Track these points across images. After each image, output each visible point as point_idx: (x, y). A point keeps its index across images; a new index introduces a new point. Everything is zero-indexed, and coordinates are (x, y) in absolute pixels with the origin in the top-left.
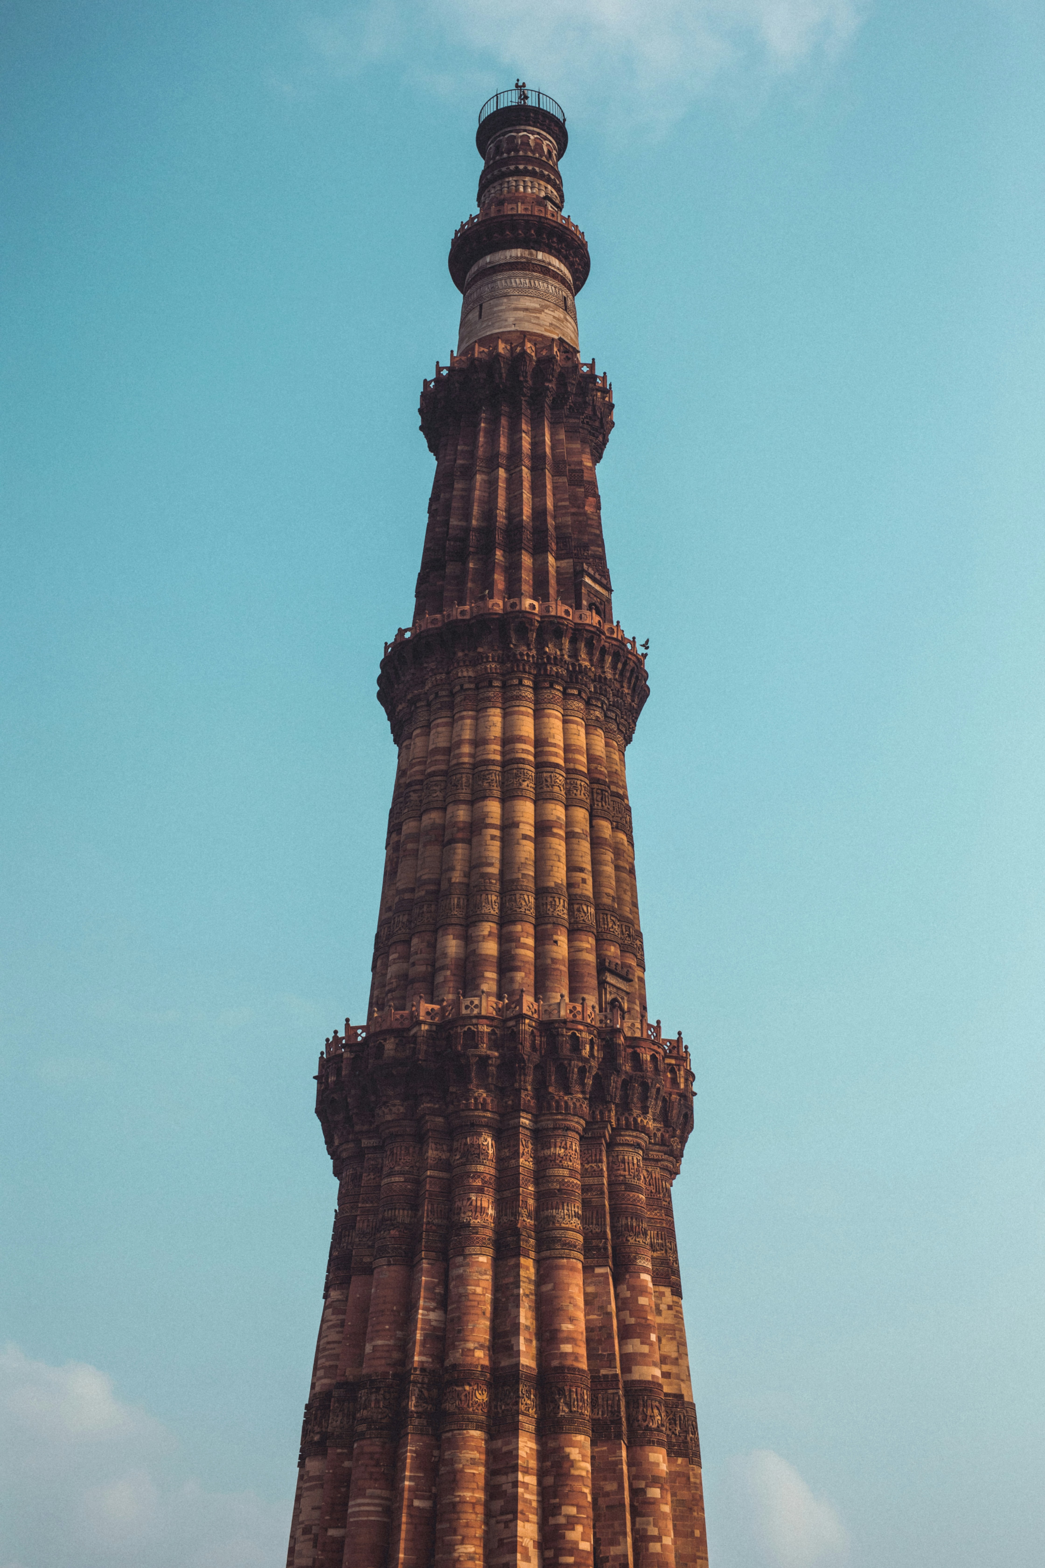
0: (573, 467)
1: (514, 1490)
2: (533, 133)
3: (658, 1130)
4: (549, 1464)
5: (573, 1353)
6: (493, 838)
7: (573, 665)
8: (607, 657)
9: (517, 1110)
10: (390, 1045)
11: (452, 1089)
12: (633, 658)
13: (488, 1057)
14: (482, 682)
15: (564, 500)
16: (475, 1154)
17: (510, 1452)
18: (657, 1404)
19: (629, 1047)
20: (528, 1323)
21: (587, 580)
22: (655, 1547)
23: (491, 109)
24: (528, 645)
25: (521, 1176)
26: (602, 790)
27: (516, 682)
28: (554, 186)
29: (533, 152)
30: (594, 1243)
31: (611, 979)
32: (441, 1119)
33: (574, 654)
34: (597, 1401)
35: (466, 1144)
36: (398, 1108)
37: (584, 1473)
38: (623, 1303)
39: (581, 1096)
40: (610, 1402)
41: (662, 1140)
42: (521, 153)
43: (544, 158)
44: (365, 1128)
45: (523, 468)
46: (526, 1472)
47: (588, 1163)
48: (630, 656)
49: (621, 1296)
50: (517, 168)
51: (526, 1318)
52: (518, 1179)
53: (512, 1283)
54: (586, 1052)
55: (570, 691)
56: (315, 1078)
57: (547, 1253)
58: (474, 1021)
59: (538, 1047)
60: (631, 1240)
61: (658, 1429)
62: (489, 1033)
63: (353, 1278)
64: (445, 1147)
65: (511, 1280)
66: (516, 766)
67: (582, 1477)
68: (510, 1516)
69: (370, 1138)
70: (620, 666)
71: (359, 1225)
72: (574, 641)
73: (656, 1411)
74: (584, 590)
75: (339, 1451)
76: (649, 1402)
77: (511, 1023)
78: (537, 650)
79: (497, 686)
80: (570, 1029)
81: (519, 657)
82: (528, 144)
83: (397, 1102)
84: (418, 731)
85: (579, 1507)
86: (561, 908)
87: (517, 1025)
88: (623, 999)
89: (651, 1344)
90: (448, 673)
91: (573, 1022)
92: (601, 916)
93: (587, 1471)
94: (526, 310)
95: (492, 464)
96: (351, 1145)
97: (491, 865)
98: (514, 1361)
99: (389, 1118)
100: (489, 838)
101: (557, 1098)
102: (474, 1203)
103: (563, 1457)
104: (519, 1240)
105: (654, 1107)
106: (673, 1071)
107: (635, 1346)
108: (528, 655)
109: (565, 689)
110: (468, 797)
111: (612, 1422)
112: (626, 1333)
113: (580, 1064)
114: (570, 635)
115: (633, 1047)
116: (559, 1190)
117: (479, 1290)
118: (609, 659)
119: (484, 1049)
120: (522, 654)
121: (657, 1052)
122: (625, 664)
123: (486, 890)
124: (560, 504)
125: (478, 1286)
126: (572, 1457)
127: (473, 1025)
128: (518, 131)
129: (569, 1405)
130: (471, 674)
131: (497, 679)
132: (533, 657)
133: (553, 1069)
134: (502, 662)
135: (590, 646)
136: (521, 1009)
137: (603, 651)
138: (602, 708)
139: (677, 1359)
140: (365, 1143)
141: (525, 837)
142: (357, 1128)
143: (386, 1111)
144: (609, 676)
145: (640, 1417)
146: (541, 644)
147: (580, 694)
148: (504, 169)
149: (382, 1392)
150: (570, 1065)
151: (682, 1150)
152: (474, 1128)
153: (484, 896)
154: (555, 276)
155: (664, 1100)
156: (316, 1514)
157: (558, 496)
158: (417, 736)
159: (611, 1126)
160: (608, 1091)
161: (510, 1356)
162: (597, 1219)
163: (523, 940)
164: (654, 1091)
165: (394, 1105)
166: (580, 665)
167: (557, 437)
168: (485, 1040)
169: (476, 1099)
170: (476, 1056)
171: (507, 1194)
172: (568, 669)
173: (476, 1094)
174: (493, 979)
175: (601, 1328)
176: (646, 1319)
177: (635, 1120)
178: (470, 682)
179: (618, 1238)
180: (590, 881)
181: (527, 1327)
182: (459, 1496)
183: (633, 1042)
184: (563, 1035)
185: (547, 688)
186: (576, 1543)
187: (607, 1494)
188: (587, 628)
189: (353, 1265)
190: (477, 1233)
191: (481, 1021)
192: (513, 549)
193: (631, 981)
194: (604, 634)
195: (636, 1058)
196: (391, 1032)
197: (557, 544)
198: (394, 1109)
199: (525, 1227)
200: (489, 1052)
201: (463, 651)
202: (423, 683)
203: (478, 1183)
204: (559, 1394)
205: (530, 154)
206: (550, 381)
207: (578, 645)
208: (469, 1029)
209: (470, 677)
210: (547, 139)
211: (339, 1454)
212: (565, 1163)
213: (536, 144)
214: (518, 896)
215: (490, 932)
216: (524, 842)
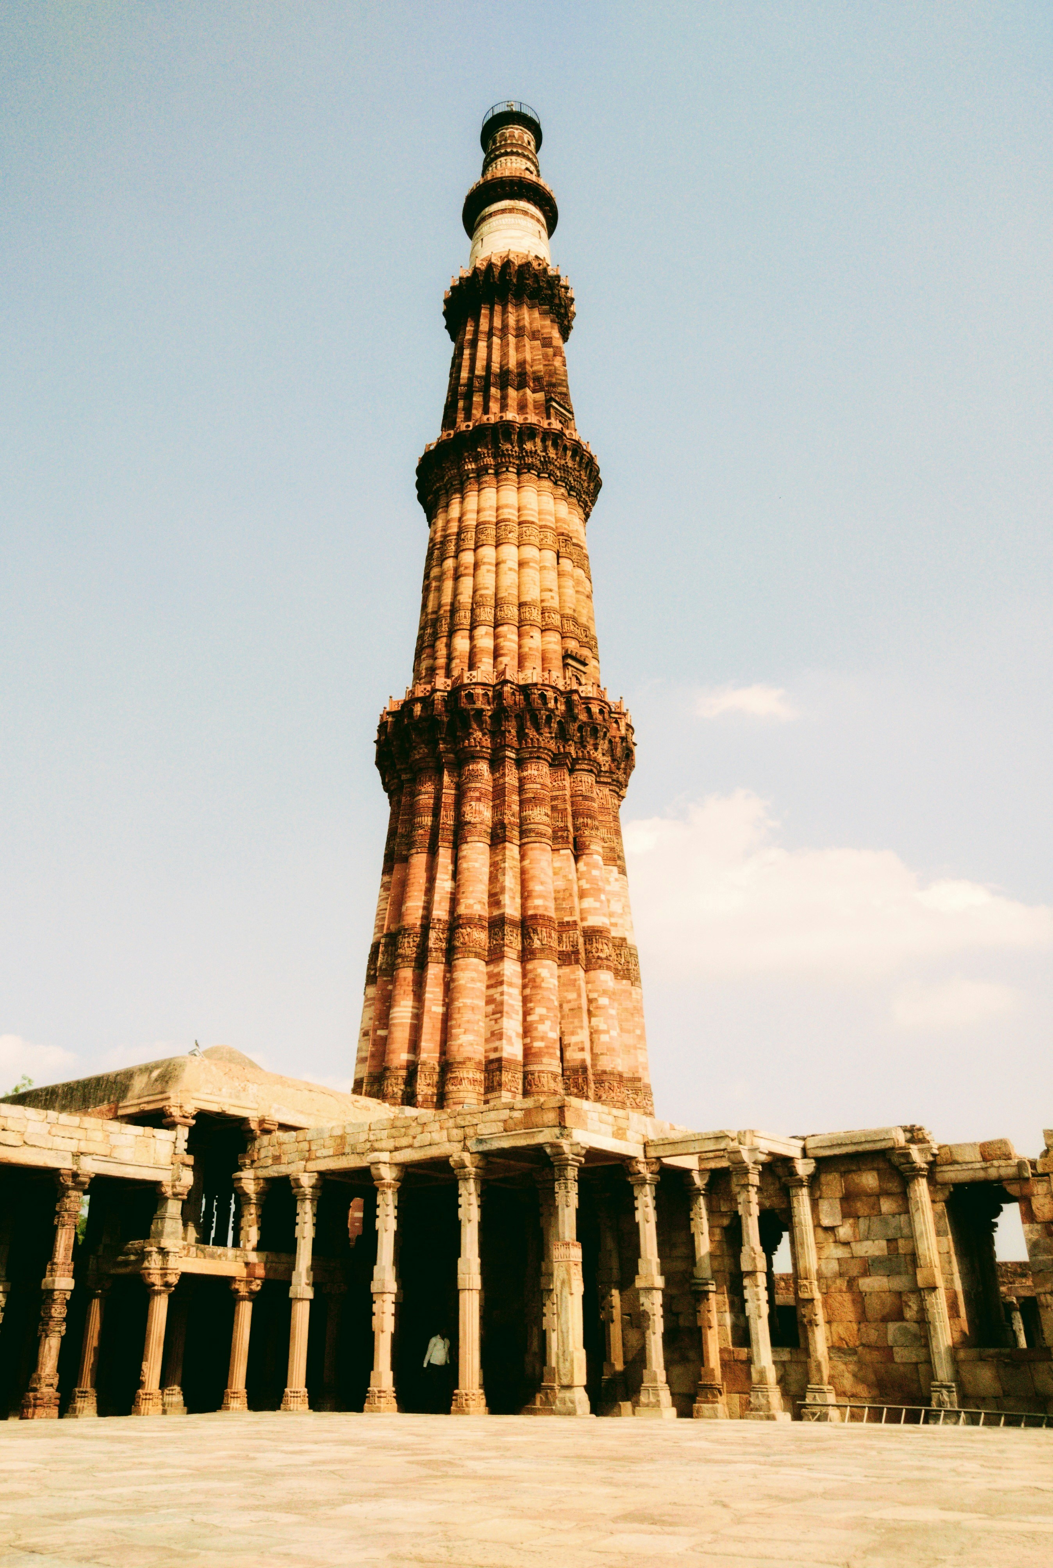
0: (545, 336)
1: (502, 997)
2: (517, 129)
3: (607, 762)
4: (527, 980)
5: (544, 906)
6: (488, 571)
7: (544, 457)
8: (568, 452)
9: (504, 747)
10: (418, 709)
11: (458, 734)
12: (588, 455)
13: (482, 710)
14: (481, 472)
15: (539, 355)
16: (475, 776)
17: (499, 973)
18: (606, 941)
19: (583, 703)
20: (512, 886)
21: (554, 404)
22: (604, 1038)
23: (490, 116)
24: (512, 444)
25: (507, 789)
26: (566, 540)
27: (504, 469)
28: (533, 163)
29: (517, 141)
30: (560, 834)
31: (570, 661)
32: (452, 755)
33: (545, 450)
34: (562, 939)
35: (469, 770)
36: (424, 750)
37: (552, 986)
38: (581, 875)
39: (549, 735)
40: (571, 939)
41: (610, 769)
42: (509, 142)
43: (524, 145)
44: (403, 767)
45: (509, 335)
46: (511, 985)
47: (555, 781)
48: (585, 453)
49: (580, 870)
50: (506, 151)
51: (511, 883)
52: (505, 791)
53: (501, 860)
54: (551, 705)
55: (542, 475)
56: (375, 742)
57: (526, 840)
58: (473, 687)
59: (517, 702)
60: (587, 833)
61: (607, 959)
62: (483, 694)
63: (396, 866)
64: (456, 774)
65: (501, 857)
66: (504, 523)
67: (550, 988)
68: (499, 1015)
69: (406, 774)
70: (578, 458)
71: (400, 830)
72: (543, 441)
73: (605, 946)
74: (552, 411)
75: (385, 979)
76: (600, 940)
77: (498, 687)
78: (519, 447)
79: (491, 474)
80: (540, 690)
81: (505, 452)
82: (514, 136)
83: (423, 746)
84: (440, 510)
85: (548, 1009)
86: (536, 615)
87: (502, 688)
88: (581, 676)
89: (601, 902)
90: (458, 468)
91: (543, 685)
92: (565, 622)
93: (554, 985)
94: (512, 238)
95: (490, 334)
96: (396, 781)
97: (487, 588)
98: (501, 911)
99: (417, 757)
100: (485, 571)
101: (531, 736)
102: (474, 808)
103: (536, 975)
104: (505, 831)
105: (604, 745)
106: (616, 722)
107: (588, 903)
108: (512, 451)
109: (539, 474)
110: (473, 547)
111: (573, 952)
112: (582, 895)
113: (548, 713)
114: (541, 436)
115: (586, 704)
116: (533, 798)
117: (477, 865)
118: (569, 453)
119: (479, 705)
120: (507, 450)
121: (605, 708)
122: (581, 459)
123: (483, 605)
124: (535, 358)
125: (476, 862)
126: (542, 975)
127: (472, 689)
128: (507, 129)
129: (541, 941)
130: (474, 466)
131: (491, 469)
132: (516, 452)
133: (528, 717)
134: (495, 458)
135: (555, 445)
136: (505, 677)
137: (565, 448)
138: (566, 487)
139: (622, 914)
140: (404, 777)
141: (510, 569)
142: (398, 767)
143: (416, 752)
144: (570, 465)
145: (594, 951)
146: (521, 442)
147: (549, 477)
148: (497, 153)
149: (412, 936)
150: (540, 714)
151: (626, 781)
152: (474, 757)
153: (482, 609)
154: (532, 217)
155: (610, 742)
156: (371, 1022)
157: (534, 353)
158: (441, 513)
159: (572, 756)
160: (568, 731)
161: (499, 908)
162: (562, 818)
163: (509, 636)
164: (602, 734)
165: (421, 748)
166: (549, 457)
167: (533, 316)
168: (481, 698)
169: (475, 739)
170: (473, 709)
171: (498, 802)
172: (540, 460)
173: (475, 736)
174: (489, 663)
175: (564, 891)
176: (598, 885)
177: (588, 752)
178: (473, 473)
179: (577, 831)
180: (557, 598)
181: (511, 889)
182: (463, 1002)
183: (587, 700)
184: (535, 694)
185: (526, 473)
186: (546, 1033)
187: (569, 1002)
188: (553, 431)
189: (395, 856)
190: (475, 827)
191: (477, 687)
192: (503, 388)
193: (587, 665)
194: (566, 436)
195: (589, 710)
196: (419, 699)
197: (534, 382)
198: (421, 751)
199: (510, 823)
200: (483, 706)
201: (468, 452)
202: (443, 478)
203: (477, 794)
204: (534, 933)
205: (514, 142)
206: (528, 279)
207: (547, 444)
208: (469, 692)
209: (473, 469)
210: (526, 133)
211: (385, 981)
212: (538, 780)
213: (520, 136)
214: (505, 608)
215: (486, 632)
216: (510, 572)
